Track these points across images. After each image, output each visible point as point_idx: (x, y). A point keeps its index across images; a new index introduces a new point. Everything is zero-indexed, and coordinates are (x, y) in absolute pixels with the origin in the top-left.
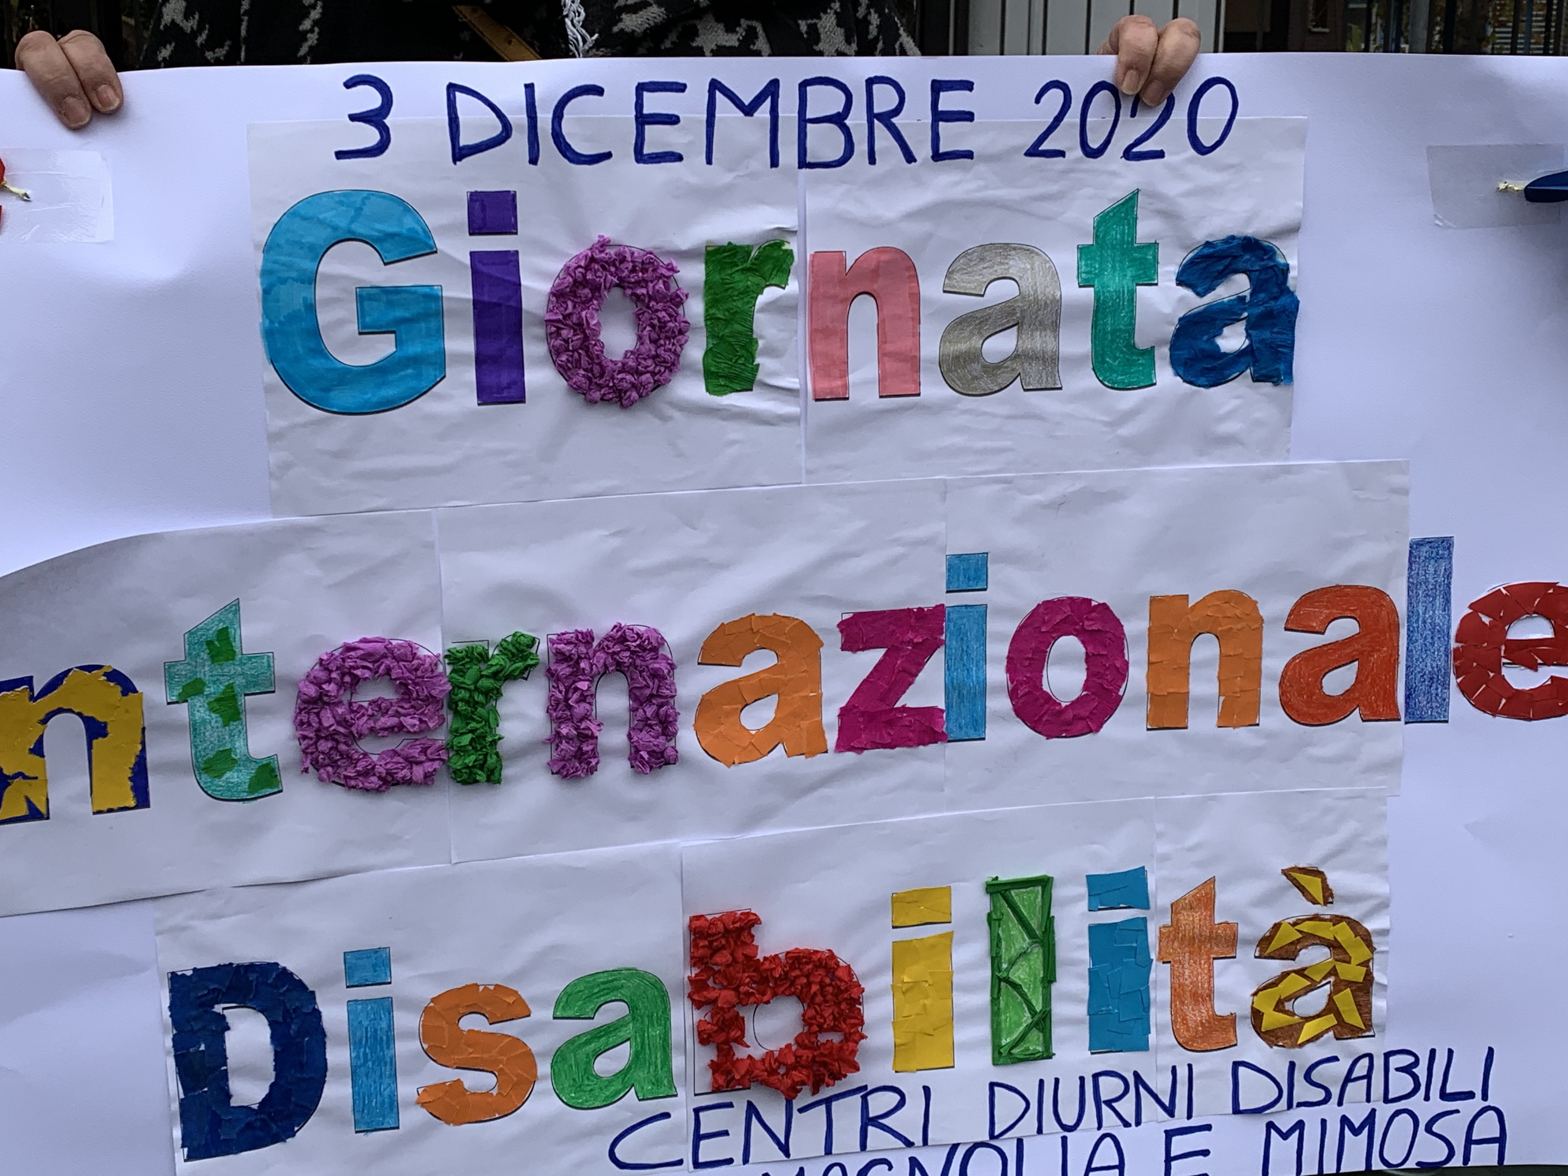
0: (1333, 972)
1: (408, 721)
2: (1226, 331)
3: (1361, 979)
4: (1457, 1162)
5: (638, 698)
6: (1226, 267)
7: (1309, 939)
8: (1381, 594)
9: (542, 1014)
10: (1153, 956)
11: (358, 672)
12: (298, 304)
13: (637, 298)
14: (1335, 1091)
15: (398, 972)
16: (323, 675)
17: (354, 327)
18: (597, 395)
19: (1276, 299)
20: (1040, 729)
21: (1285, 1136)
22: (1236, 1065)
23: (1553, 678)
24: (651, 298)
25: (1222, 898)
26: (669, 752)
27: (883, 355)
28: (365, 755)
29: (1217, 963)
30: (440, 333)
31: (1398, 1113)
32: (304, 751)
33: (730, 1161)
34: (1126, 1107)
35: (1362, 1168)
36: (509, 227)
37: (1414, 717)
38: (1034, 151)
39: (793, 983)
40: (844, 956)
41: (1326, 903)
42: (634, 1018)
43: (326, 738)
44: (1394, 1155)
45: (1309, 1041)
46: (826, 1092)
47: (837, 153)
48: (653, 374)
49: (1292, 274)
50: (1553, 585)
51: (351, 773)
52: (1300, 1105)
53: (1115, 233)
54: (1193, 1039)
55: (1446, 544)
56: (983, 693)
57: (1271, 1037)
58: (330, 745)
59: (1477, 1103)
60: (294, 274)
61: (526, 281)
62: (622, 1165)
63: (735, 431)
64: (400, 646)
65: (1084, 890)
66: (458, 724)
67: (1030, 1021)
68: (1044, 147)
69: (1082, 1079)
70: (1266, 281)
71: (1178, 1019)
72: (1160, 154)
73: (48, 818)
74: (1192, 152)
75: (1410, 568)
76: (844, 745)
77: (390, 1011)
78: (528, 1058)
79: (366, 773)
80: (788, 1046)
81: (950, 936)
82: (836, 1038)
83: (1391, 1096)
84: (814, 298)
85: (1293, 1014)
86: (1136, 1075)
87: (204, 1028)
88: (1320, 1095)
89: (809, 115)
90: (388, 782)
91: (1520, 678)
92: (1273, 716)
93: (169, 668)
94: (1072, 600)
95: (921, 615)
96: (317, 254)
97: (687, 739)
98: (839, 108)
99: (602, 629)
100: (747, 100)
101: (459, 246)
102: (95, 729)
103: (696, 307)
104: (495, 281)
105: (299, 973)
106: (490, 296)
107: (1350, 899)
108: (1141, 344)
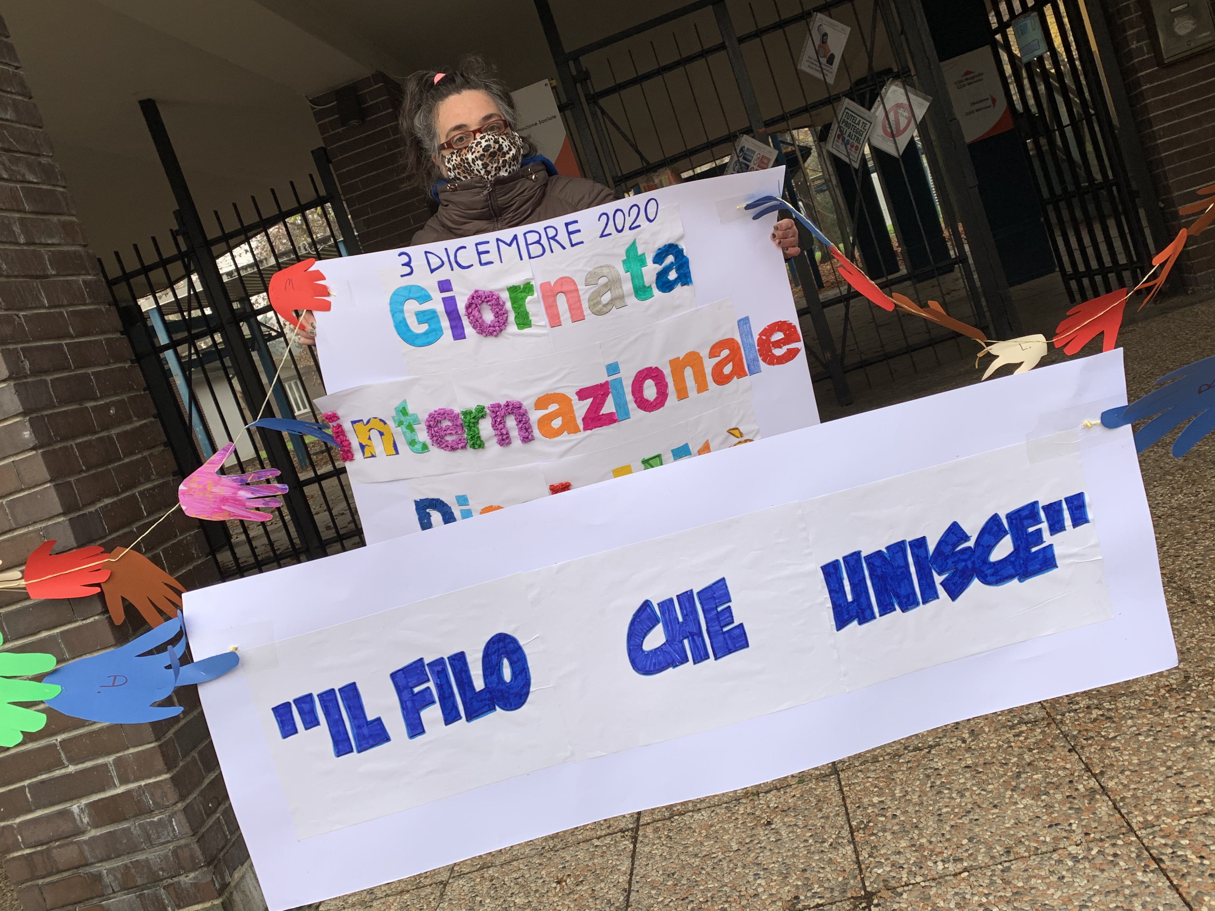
1: (455, 432)
2: (670, 273)
5: (519, 421)
6: (666, 254)
8: (733, 339)
11: (439, 418)
12: (401, 319)
13: (490, 305)
15: (471, 501)
16: (431, 419)
17: (416, 323)
18: (485, 334)
19: (682, 259)
20: (647, 410)
23: (787, 349)
24: (493, 305)
25: (712, 445)
26: (531, 436)
27: (570, 309)
28: (446, 441)
30: (439, 322)
32: (432, 440)
36: (450, 289)
37: (752, 373)
38: (602, 236)
41: (741, 437)
47: (541, 252)
48: (500, 326)
49: (685, 251)
50: (780, 321)
53: (632, 253)
55: (747, 318)
56: (627, 403)
58: (436, 438)
60: (398, 311)
61: (458, 304)
63: (529, 340)
64: (449, 410)
65: (671, 454)
66: (469, 432)
68: (605, 233)
70: (678, 255)
72: (639, 226)
73: (377, 457)
74: (648, 223)
75: (739, 329)
76: (586, 428)
77: (471, 513)
79: (448, 446)
84: (544, 297)
87: (425, 515)
89: (529, 243)
90: (453, 449)
91: (778, 352)
92: (712, 385)
93: (393, 417)
94: (646, 369)
95: (601, 385)
96: (403, 304)
97: (536, 432)
98: (537, 238)
99: (503, 402)
100: (508, 242)
101: (438, 297)
102: (382, 434)
103: (509, 305)
104: (450, 304)
105: (446, 502)
106: (450, 309)
107: (748, 434)
108: (647, 285)
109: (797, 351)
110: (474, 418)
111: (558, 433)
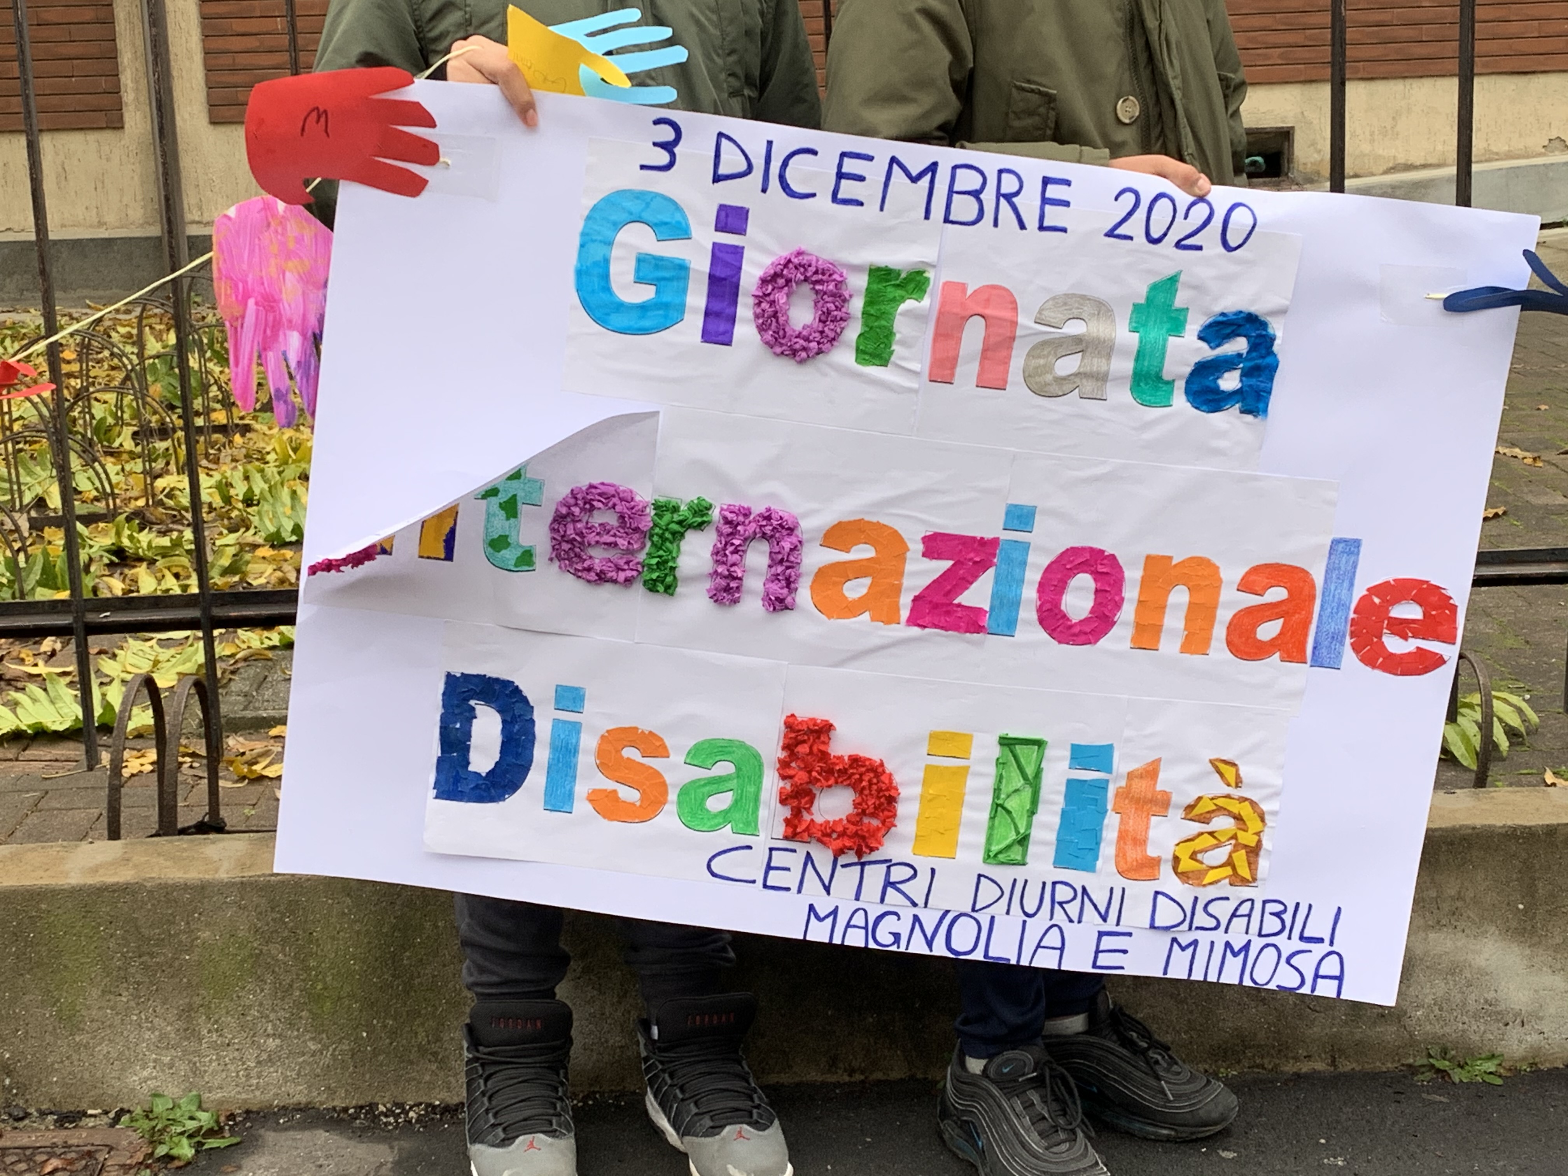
0: (1234, 837)
1: (620, 541)
2: (1226, 375)
3: (1253, 844)
4: (1306, 990)
5: (776, 560)
6: (1233, 331)
7: (1220, 810)
8: (1306, 573)
9: (677, 758)
10: (1110, 807)
11: (595, 503)
12: (599, 257)
13: (817, 292)
14: (1224, 922)
15: (588, 706)
16: (572, 501)
17: (631, 277)
18: (778, 350)
19: (1263, 357)
20: (1055, 635)
21: (1183, 949)
22: (1157, 893)
23: (1418, 648)
24: (825, 293)
25: (1164, 774)
26: (789, 600)
27: (984, 359)
28: (591, 557)
29: (1153, 819)
30: (684, 291)
31: (1267, 945)
32: (553, 547)
33: (788, 889)
34: (1073, 909)
35: (1236, 982)
36: (742, 231)
37: (1317, 662)
38: (1110, 234)
39: (849, 778)
40: (889, 767)
41: (1237, 786)
42: (738, 777)
43: (567, 542)
44: (1262, 977)
45: (1211, 884)
46: (862, 858)
47: (972, 217)
48: (819, 343)
49: (1277, 342)
50: (1427, 582)
51: (579, 567)
52: (1197, 928)
53: (1161, 298)
54: (1129, 870)
55: (1357, 543)
56: (1018, 604)
57: (1184, 876)
58: (569, 546)
59: (1325, 948)
60: (599, 238)
61: (745, 267)
62: (714, 875)
63: (871, 392)
64: (624, 491)
65: (1068, 753)
66: (653, 550)
67: (1014, 837)
68: (1117, 232)
69: (1044, 884)
70: (1260, 344)
71: (1120, 854)
72: (1200, 248)
73: (390, 554)
74: (1222, 250)
75: (1329, 558)
76: (913, 621)
77: (578, 732)
78: (663, 787)
79: (589, 569)
80: (841, 820)
81: (966, 769)
82: (875, 822)
83: (1263, 933)
84: (941, 313)
85: (1202, 863)
86: (1084, 889)
87: (461, 713)
88: (1213, 923)
89: (956, 188)
90: (602, 578)
91: (1394, 645)
92: (1219, 652)
94: (1092, 550)
95: (982, 542)
96: (618, 226)
97: (804, 595)
98: (977, 186)
99: (758, 508)
100: (914, 173)
101: (704, 237)
103: (857, 305)
104: (726, 263)
105: (526, 693)
106: (720, 273)
107: (1254, 786)
108: (1166, 376)
109: (1439, 661)
110: (680, 523)
111: (852, 609)
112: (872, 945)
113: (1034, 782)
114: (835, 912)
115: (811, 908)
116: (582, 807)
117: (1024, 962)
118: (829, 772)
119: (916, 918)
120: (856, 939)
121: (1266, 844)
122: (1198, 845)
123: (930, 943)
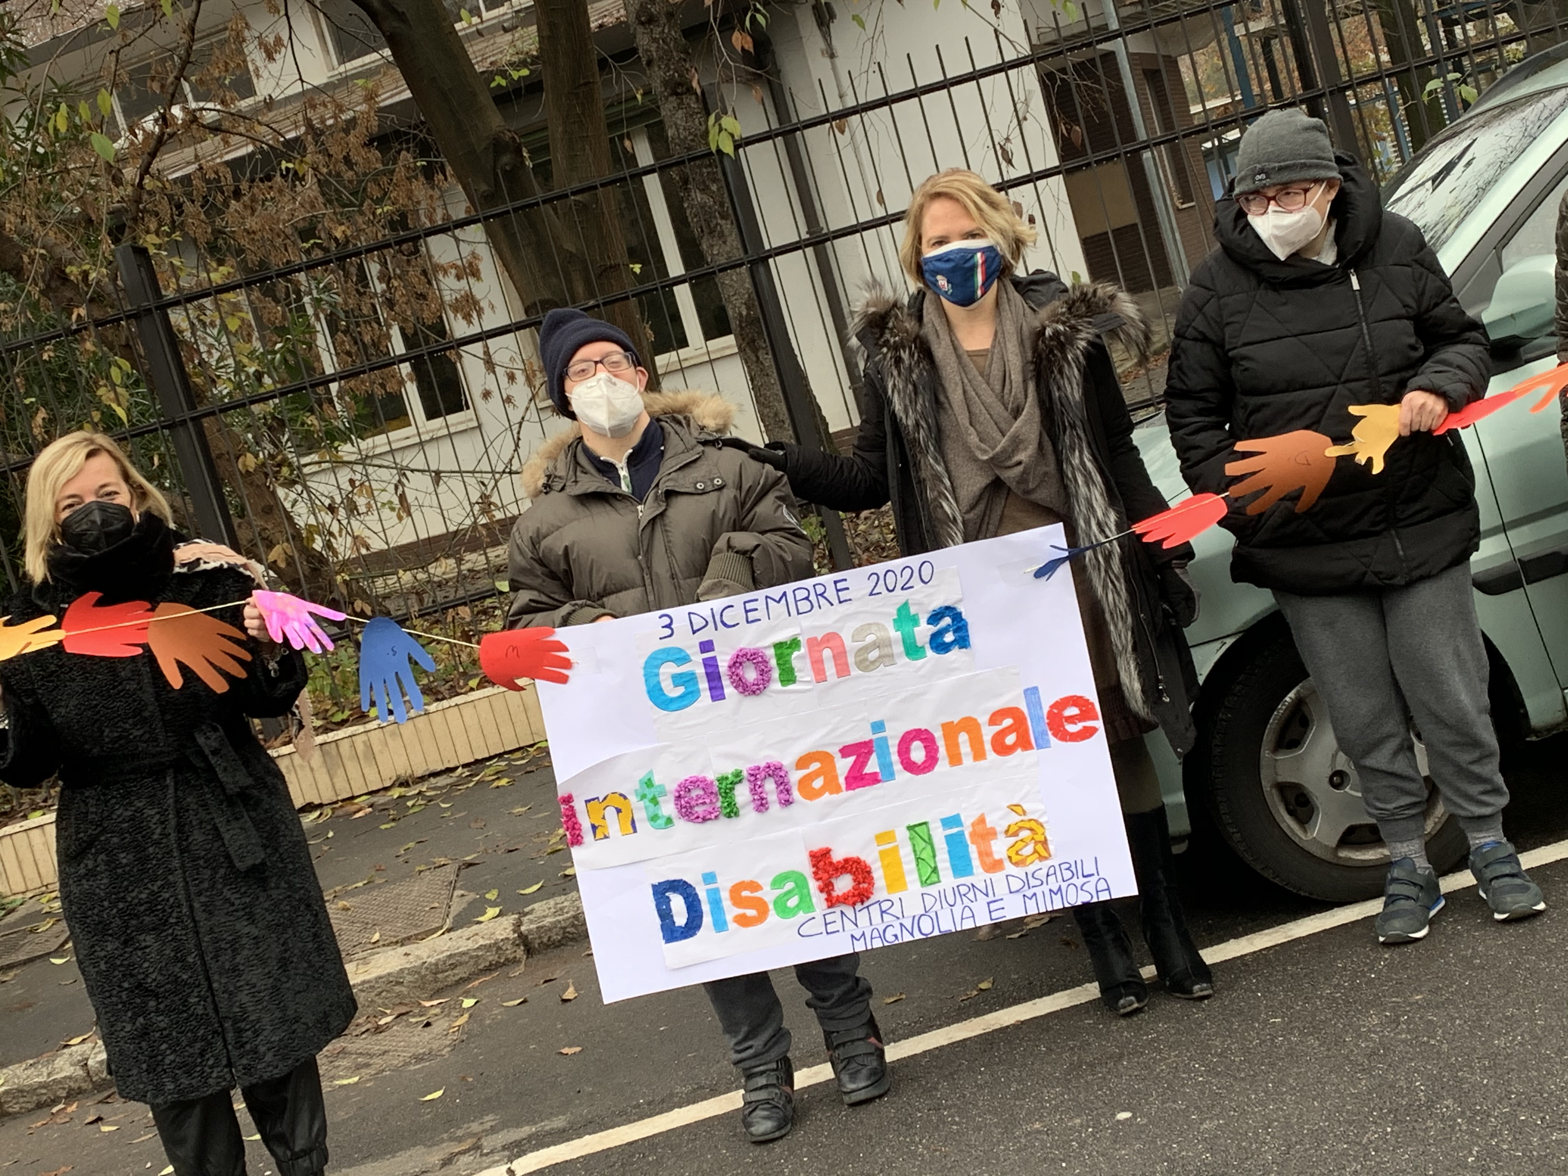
0: (1033, 839)
2: (946, 635)
3: (1043, 840)
5: (778, 784)
6: (941, 616)
7: (1021, 828)
8: (1017, 709)
9: (767, 888)
10: (969, 842)
11: (690, 787)
12: (655, 683)
13: (754, 663)
14: (1044, 880)
15: (719, 879)
16: (680, 789)
17: (672, 686)
18: (747, 693)
19: (960, 622)
20: (913, 773)
21: (1030, 899)
22: (1007, 876)
23: (1083, 726)
24: (758, 663)
25: (988, 820)
26: (791, 799)
27: (836, 665)
28: (697, 812)
29: (992, 841)
30: (697, 683)
31: (1069, 885)
32: (679, 812)
33: (838, 931)
34: (971, 895)
35: (1062, 907)
36: (712, 650)
37: (1039, 747)
38: (871, 594)
39: (847, 869)
40: (862, 858)
41: (1025, 815)
42: (797, 887)
43: (684, 808)
44: (1072, 900)
45: (1030, 864)
46: (866, 904)
47: (809, 608)
48: (763, 684)
49: (964, 614)
50: (1076, 696)
51: (694, 818)
52: (1033, 887)
53: (904, 613)
54: (989, 869)
55: (1036, 688)
56: (892, 764)
57: (1016, 864)
58: (686, 810)
59: (1096, 878)
60: (652, 675)
61: (720, 664)
62: (803, 936)
63: (793, 696)
64: (701, 778)
65: (940, 824)
66: (723, 800)
67: (931, 870)
68: (874, 592)
69: (953, 888)
70: (956, 617)
71: (983, 863)
72: (912, 587)
73: (610, 838)
74: (922, 584)
75: (1026, 699)
76: (849, 787)
77: (719, 892)
78: (765, 904)
79: (698, 817)
80: (849, 890)
81: (897, 846)
82: (866, 885)
83: (1065, 879)
84: (810, 652)
85: (1022, 855)
86: (972, 885)
87: (664, 901)
88: (1039, 882)
89: (798, 599)
90: (705, 820)
91: (1072, 728)
92: (991, 755)
93: (636, 791)
94: (915, 730)
95: (865, 743)
96: (659, 667)
97: (796, 794)
98: (806, 595)
99: (762, 764)
100: (777, 599)
101: (698, 658)
102: (619, 811)
103: (773, 662)
104: (711, 666)
105: (689, 882)
106: (710, 670)
107: (1033, 812)
108: (919, 645)
109: (1095, 729)
110: (731, 783)
111: (818, 794)
112: (886, 944)
113: (930, 842)
114: (863, 934)
115: (852, 936)
116: (732, 926)
117: (959, 929)
118: (837, 869)
119: (901, 925)
120: (878, 944)
121: (1049, 838)
122: (1016, 848)
123: (912, 934)
